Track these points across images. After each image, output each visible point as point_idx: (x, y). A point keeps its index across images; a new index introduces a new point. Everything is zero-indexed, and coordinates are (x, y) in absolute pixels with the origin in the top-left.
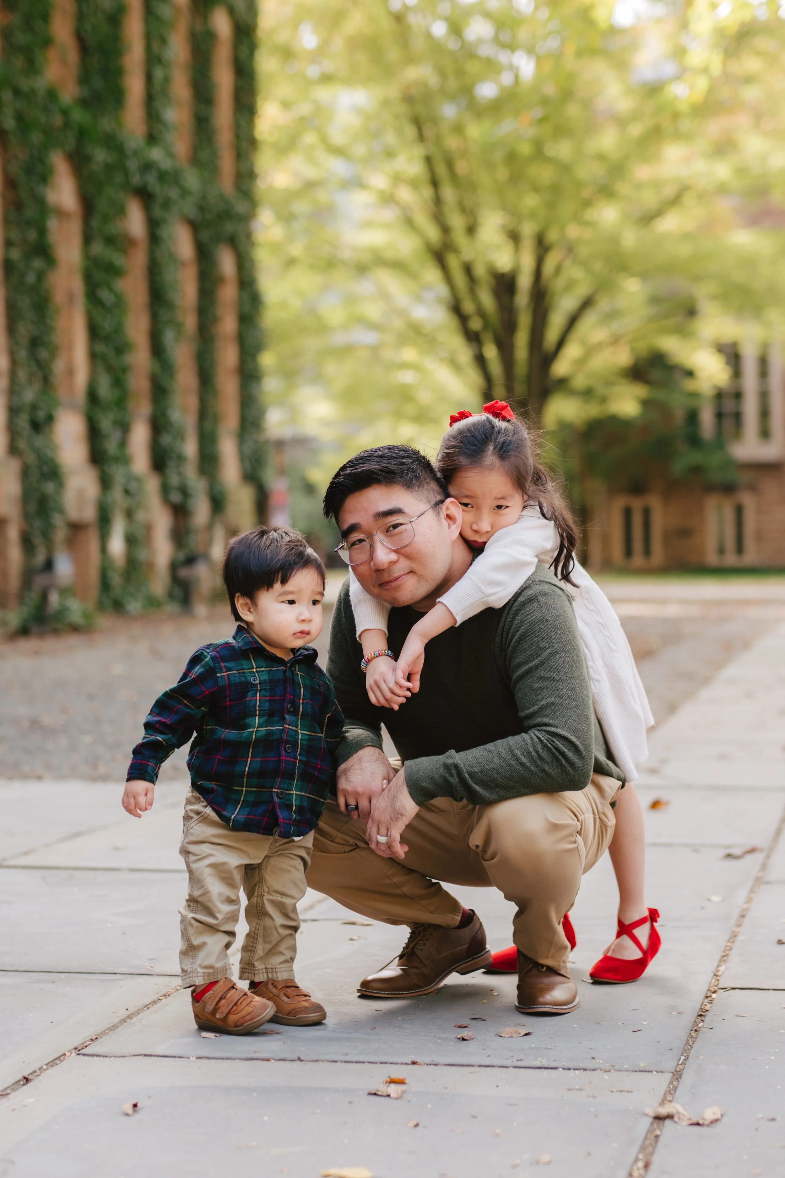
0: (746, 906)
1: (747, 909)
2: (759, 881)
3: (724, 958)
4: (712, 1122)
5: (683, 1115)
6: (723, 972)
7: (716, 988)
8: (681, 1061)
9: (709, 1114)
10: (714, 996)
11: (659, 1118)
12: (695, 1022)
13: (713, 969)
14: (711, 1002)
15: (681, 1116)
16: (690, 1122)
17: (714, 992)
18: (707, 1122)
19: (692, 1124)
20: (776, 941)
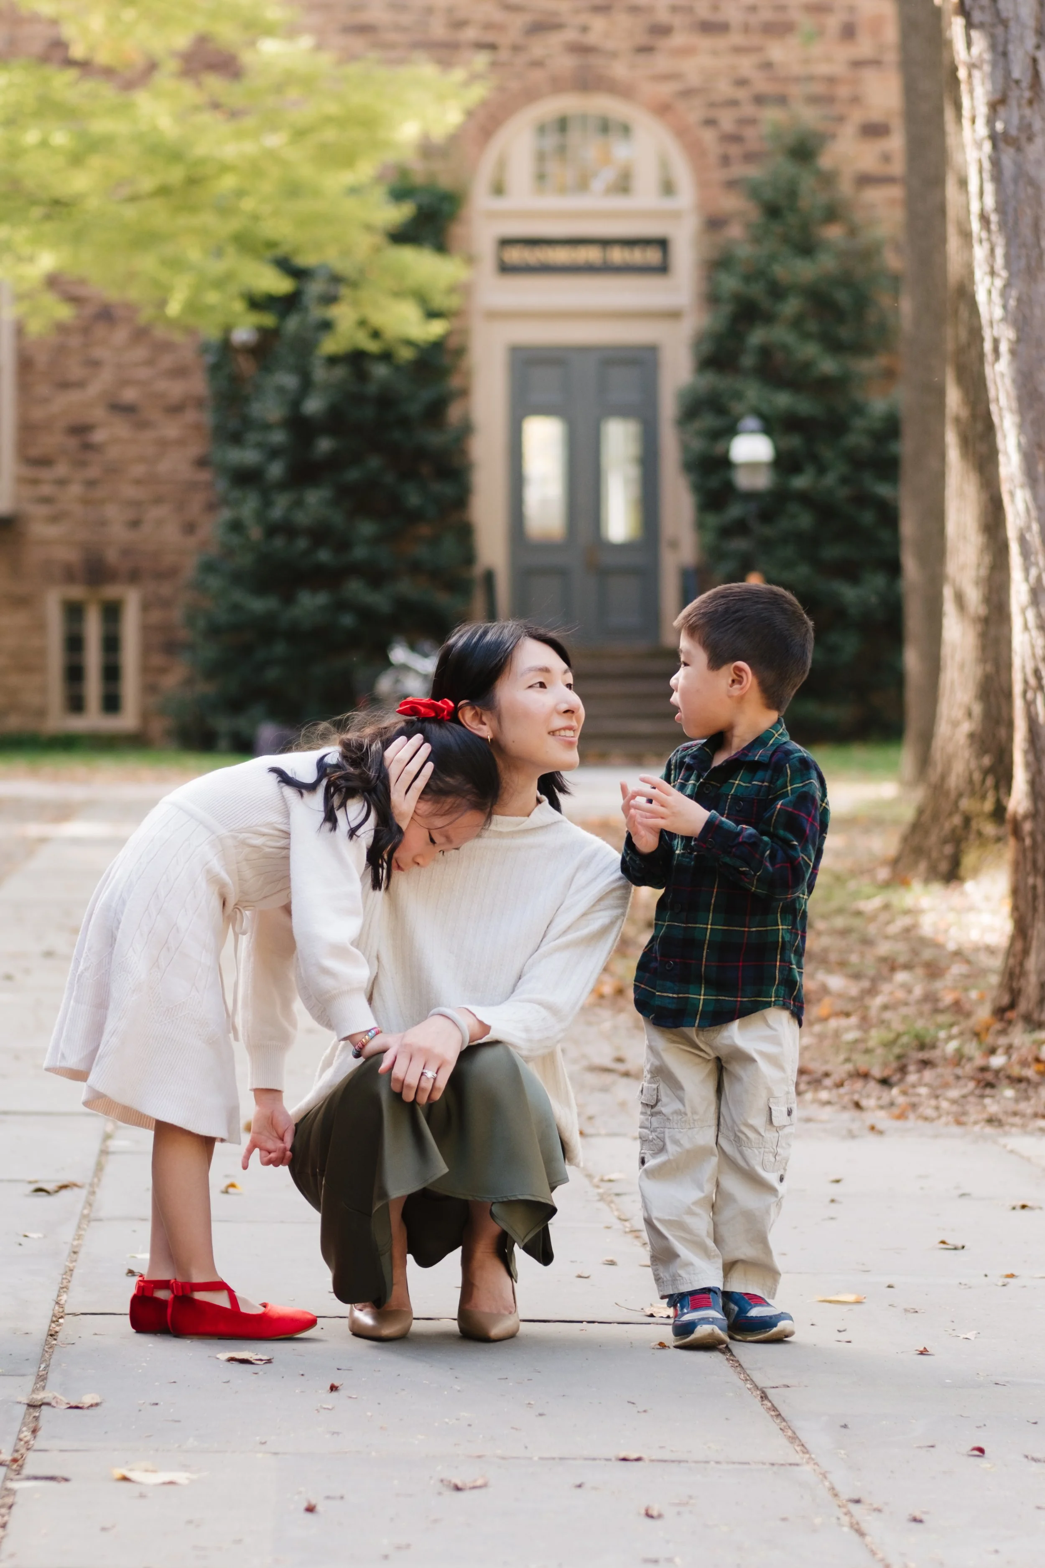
0: (76, 1243)
1: (79, 1246)
2: (86, 1219)
3: (64, 1289)
4: (92, 1406)
5: (61, 1400)
6: (66, 1301)
7: (62, 1314)
8: (41, 1369)
9: (88, 1400)
10: (61, 1321)
11: (32, 1406)
12: (46, 1340)
13: (55, 1297)
14: (59, 1325)
15: (59, 1401)
16: (68, 1406)
17: (61, 1317)
18: (86, 1406)
19: (71, 1407)
20: (126, 1271)
